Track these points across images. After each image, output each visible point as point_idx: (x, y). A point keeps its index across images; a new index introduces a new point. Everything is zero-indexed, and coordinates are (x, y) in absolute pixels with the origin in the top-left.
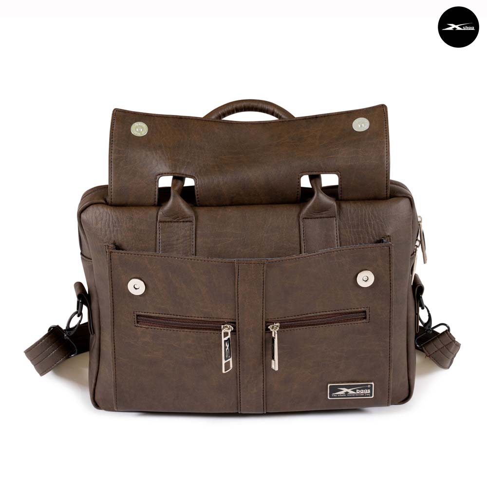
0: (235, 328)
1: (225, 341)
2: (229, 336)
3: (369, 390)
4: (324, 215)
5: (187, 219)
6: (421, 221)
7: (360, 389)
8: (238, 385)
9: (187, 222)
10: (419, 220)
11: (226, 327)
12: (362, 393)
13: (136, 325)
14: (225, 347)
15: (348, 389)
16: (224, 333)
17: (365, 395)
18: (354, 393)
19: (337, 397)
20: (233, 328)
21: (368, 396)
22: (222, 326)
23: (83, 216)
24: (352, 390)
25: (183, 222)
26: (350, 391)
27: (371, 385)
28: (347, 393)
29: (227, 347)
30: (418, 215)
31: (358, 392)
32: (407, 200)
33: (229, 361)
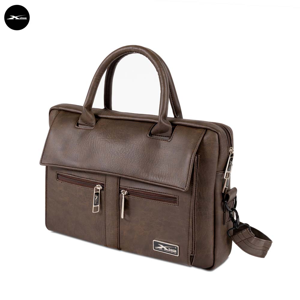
0: (103, 187)
2: (99, 192)
4: (164, 135)
7: (171, 248)
12: (171, 251)
13: (57, 179)
15: (164, 246)
16: (96, 189)
17: (173, 253)
18: (167, 250)
19: (158, 250)
21: (175, 254)
22: (97, 185)
24: (166, 248)
28: (163, 249)
29: (96, 198)
31: (169, 250)
33: (98, 207)
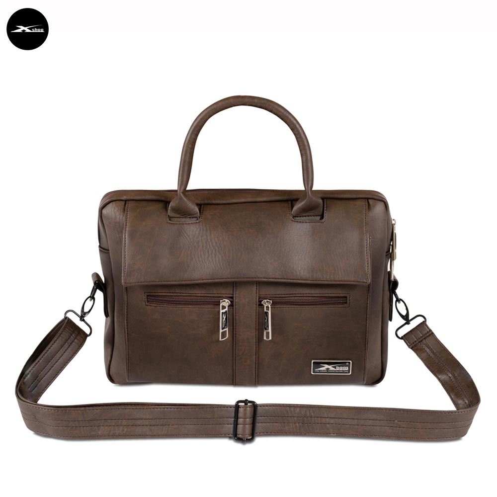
0: (232, 302)
1: (222, 313)
2: (226, 309)
3: (347, 367)
4: (311, 214)
5: (193, 216)
6: (395, 224)
8: (234, 358)
9: (193, 218)
10: (393, 222)
11: (224, 301)
13: (147, 304)
14: (223, 318)
15: (329, 365)
16: (222, 306)
17: (343, 372)
18: (334, 369)
20: (230, 303)
21: (346, 373)
22: (221, 301)
23: (104, 211)
25: (190, 218)
26: (331, 368)
27: (349, 363)
28: (328, 369)
30: (392, 218)
32: (382, 204)
33: (226, 331)
